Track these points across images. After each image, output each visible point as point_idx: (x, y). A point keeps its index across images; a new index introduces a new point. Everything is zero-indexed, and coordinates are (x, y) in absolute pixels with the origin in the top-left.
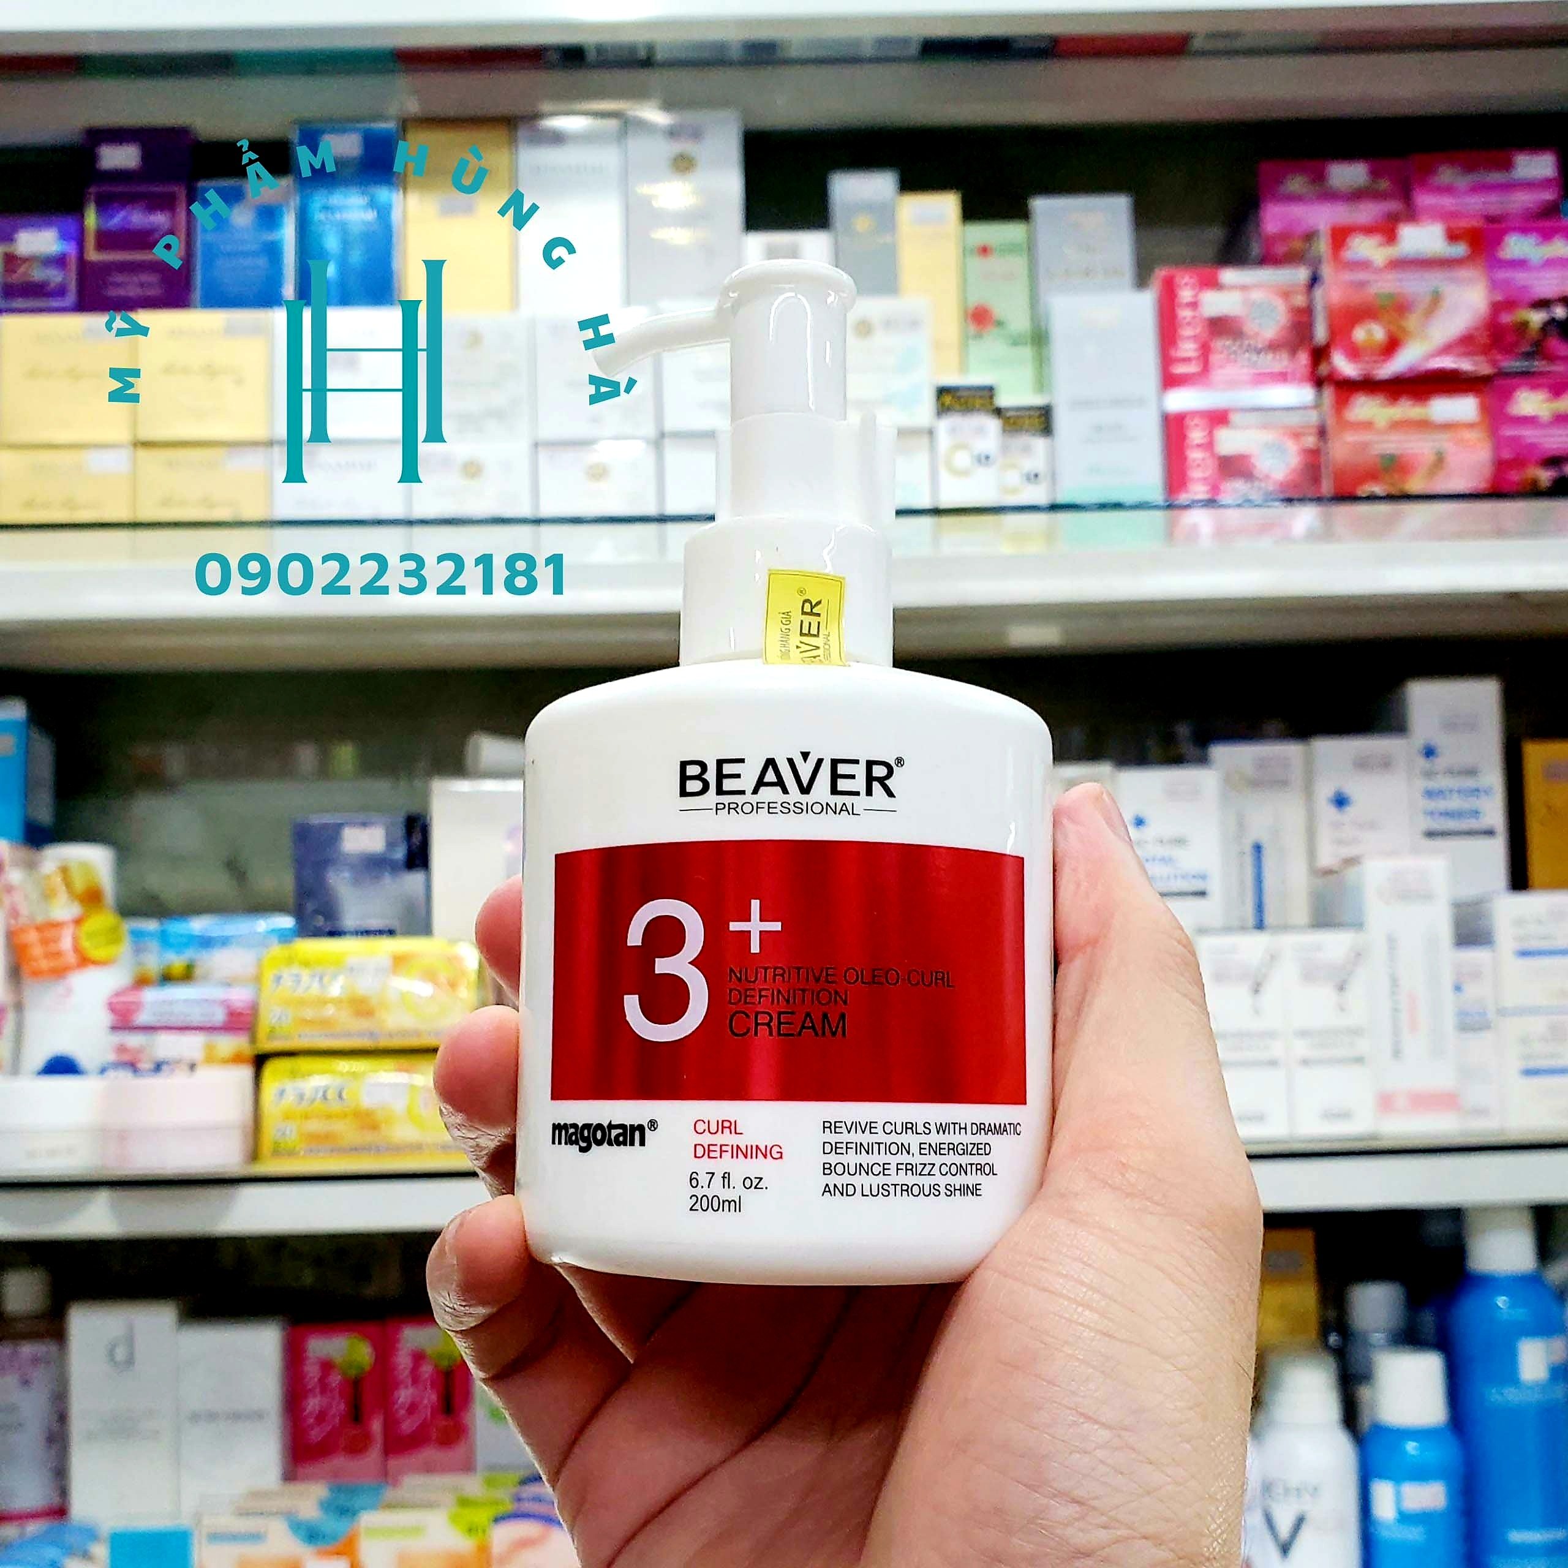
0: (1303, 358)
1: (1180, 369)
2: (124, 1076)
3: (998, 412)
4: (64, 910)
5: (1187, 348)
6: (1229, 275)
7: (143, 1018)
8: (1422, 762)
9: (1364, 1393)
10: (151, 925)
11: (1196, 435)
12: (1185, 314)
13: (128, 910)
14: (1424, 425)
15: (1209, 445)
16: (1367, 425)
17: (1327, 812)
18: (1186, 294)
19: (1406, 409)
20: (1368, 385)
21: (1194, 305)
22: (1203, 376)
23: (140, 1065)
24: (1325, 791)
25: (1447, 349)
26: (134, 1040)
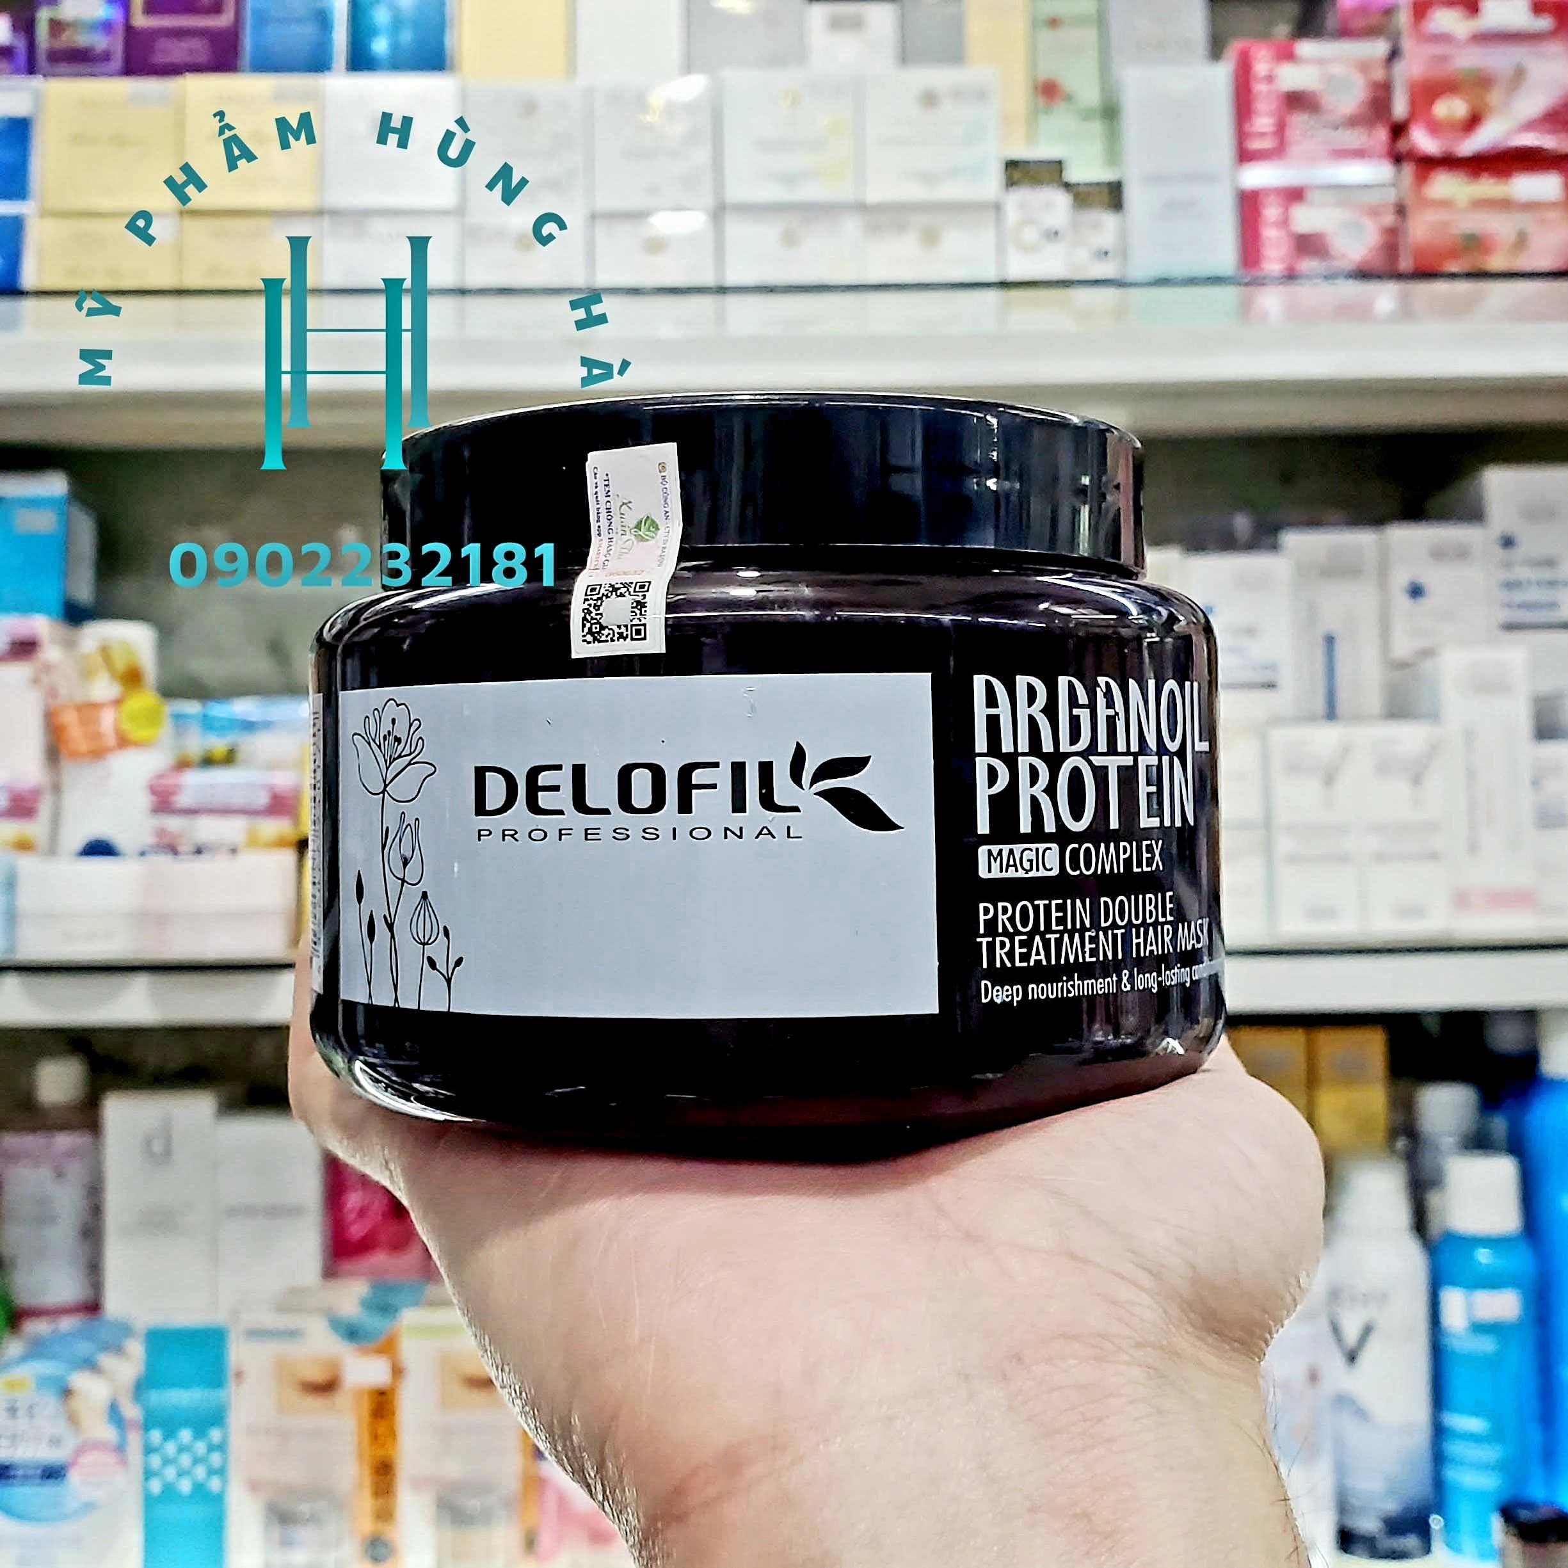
0: (1382, 135)
1: (1255, 145)
2: (164, 861)
3: (1067, 186)
4: (103, 688)
5: (1263, 122)
6: (1306, 48)
7: (184, 800)
8: (1499, 551)
9: (1434, 1200)
10: (192, 707)
11: (1271, 212)
12: (1260, 88)
13: (169, 691)
14: (1505, 205)
15: (1284, 222)
16: (1445, 204)
17: (1402, 601)
18: (1261, 67)
19: (1488, 187)
20: (1449, 162)
21: (1270, 79)
22: (1278, 152)
23: (181, 849)
24: (1401, 579)
25: (1530, 126)
26: (173, 823)
